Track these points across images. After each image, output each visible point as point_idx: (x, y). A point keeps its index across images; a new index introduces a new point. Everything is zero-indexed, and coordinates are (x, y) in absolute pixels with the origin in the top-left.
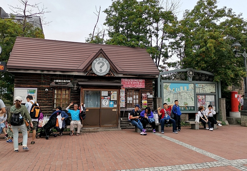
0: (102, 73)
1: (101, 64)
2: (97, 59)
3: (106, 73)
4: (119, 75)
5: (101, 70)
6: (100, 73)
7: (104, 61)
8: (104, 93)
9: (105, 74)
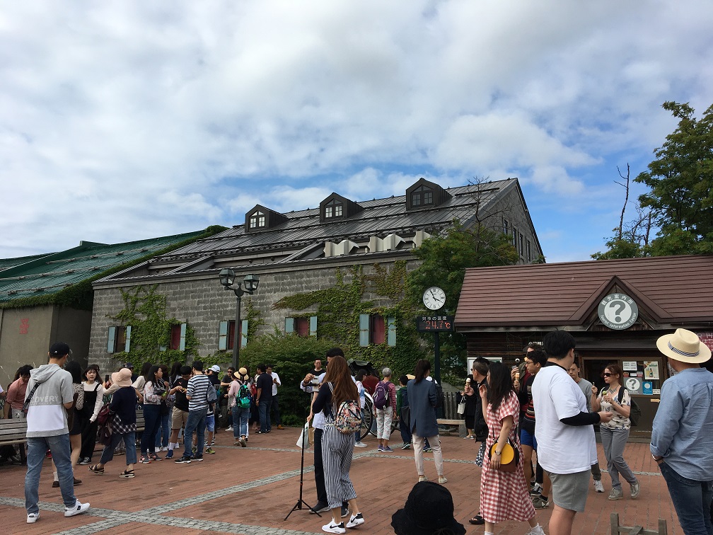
0: (622, 324)
1: (617, 307)
2: (609, 298)
3: (630, 323)
4: (660, 325)
5: (618, 319)
6: (616, 325)
7: (623, 299)
8: (629, 366)
9: (627, 325)
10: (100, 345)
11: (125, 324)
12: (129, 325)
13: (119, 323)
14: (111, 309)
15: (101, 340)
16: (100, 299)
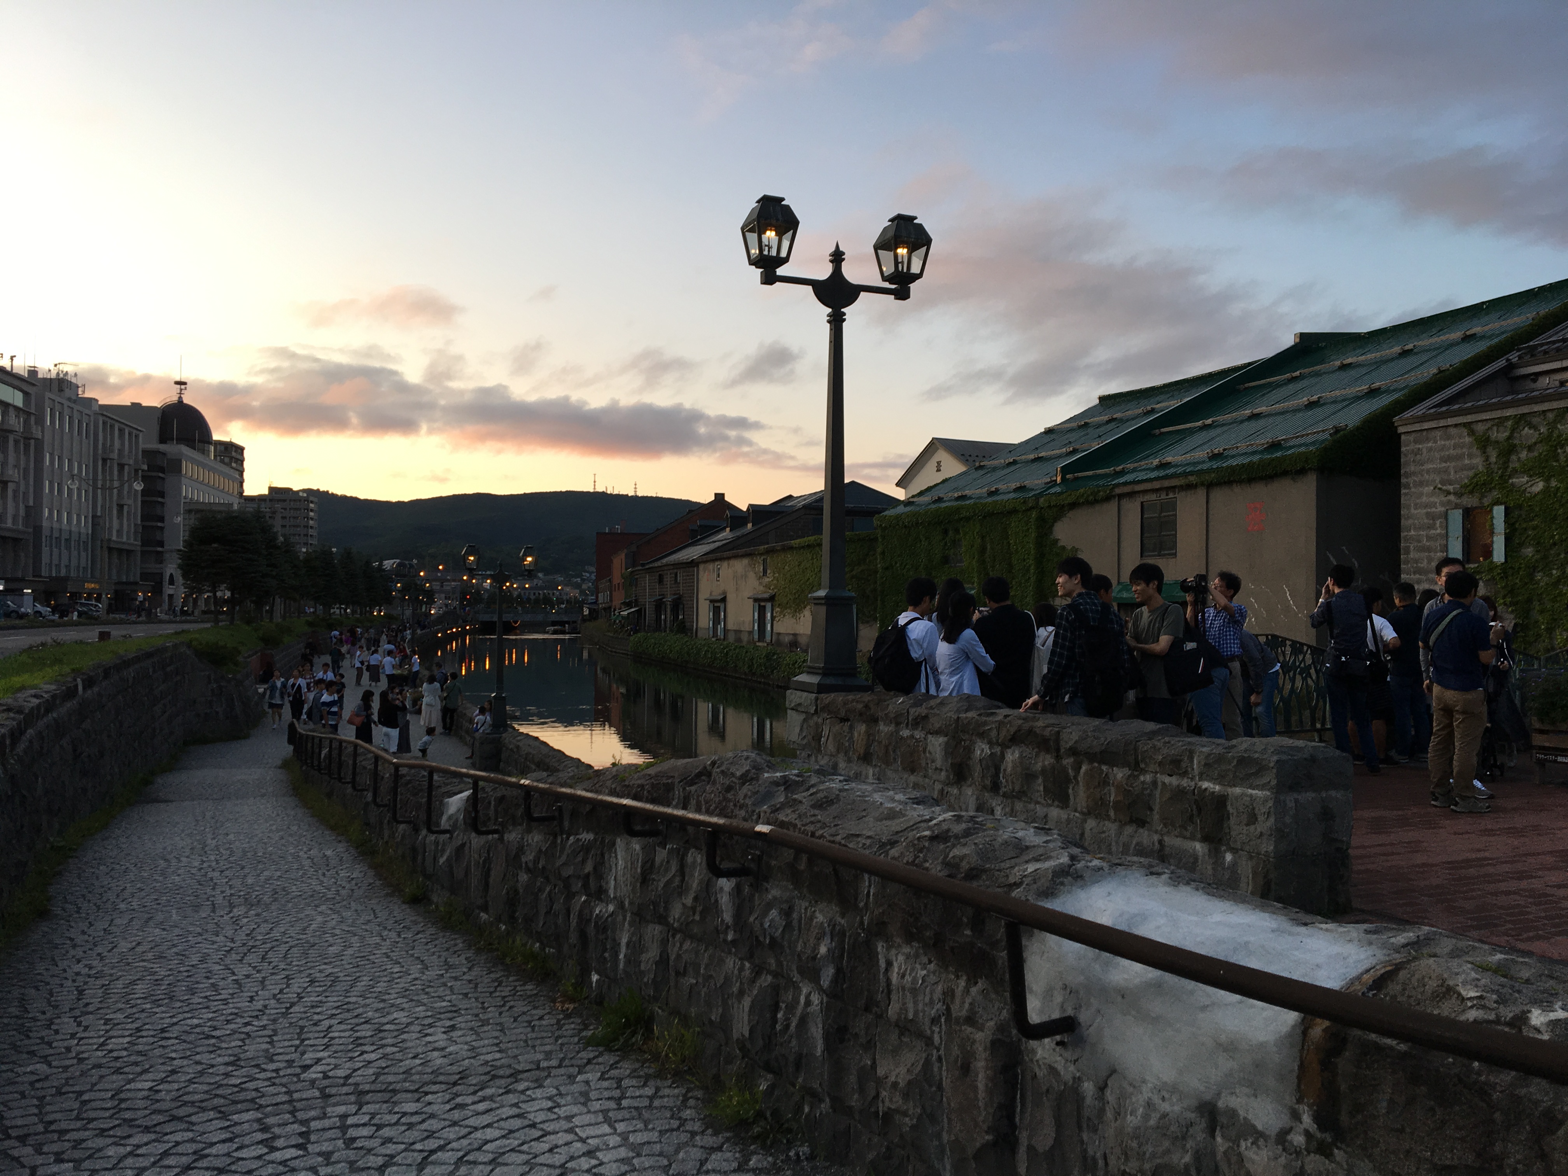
10: (1429, 549)
11: (1486, 501)
12: (1497, 503)
13: (1470, 501)
14: (1446, 471)
15: (1429, 538)
16: (1418, 452)
